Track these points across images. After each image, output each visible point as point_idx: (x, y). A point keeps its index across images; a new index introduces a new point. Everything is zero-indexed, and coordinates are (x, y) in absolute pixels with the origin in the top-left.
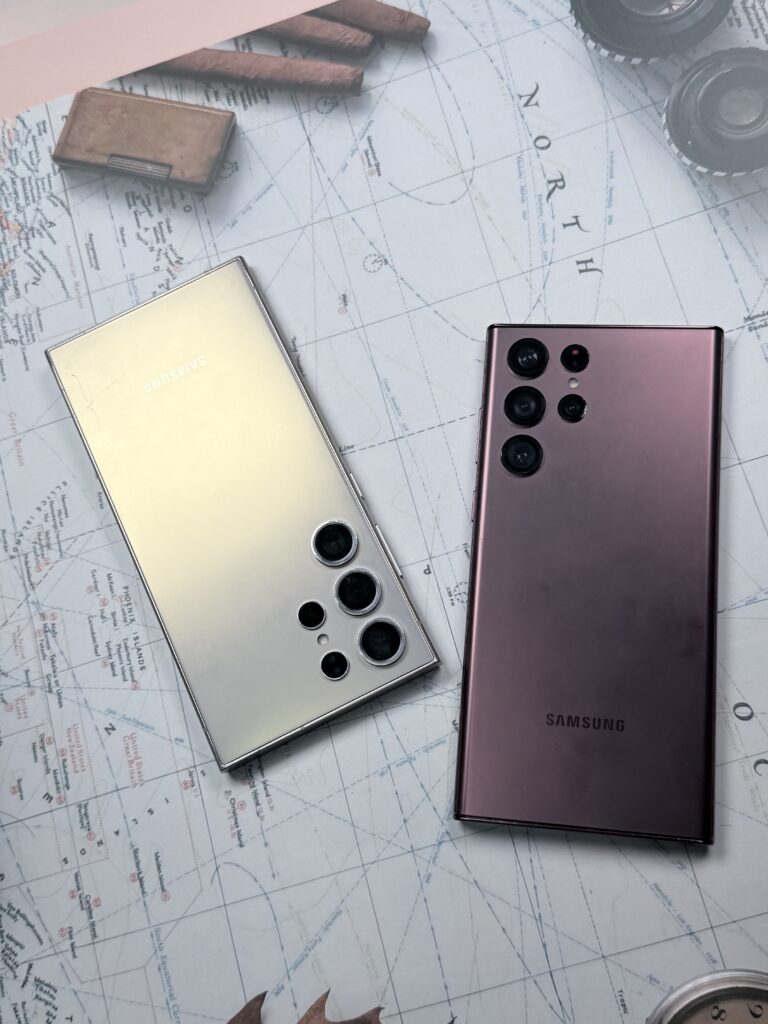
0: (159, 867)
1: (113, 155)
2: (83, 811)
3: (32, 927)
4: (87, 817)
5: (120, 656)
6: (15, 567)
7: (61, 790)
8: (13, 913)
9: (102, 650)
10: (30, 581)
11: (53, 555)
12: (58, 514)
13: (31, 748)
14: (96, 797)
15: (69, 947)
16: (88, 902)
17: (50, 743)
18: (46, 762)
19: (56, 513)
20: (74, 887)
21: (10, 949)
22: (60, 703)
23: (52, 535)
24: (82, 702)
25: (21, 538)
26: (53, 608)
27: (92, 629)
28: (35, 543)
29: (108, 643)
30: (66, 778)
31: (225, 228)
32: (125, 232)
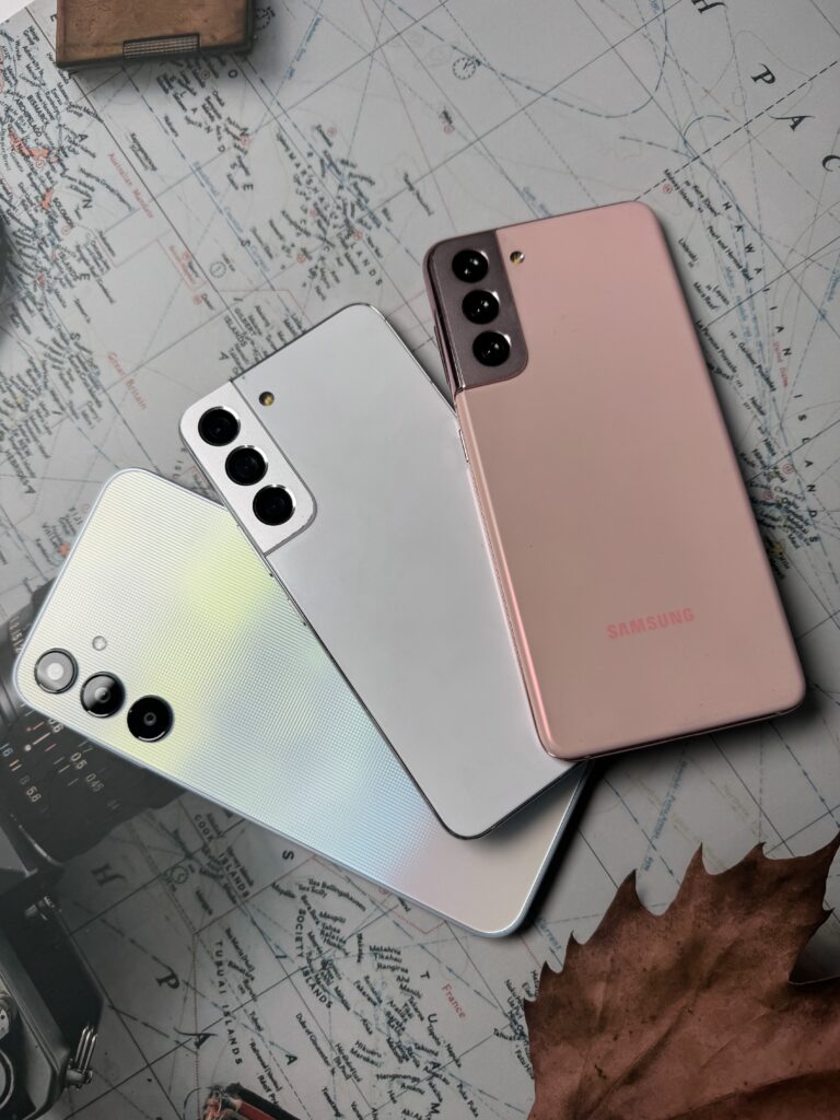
1: (126, 42)
3: (347, 895)
8: (319, 888)
21: (330, 928)
31: (283, 83)
32: (171, 120)
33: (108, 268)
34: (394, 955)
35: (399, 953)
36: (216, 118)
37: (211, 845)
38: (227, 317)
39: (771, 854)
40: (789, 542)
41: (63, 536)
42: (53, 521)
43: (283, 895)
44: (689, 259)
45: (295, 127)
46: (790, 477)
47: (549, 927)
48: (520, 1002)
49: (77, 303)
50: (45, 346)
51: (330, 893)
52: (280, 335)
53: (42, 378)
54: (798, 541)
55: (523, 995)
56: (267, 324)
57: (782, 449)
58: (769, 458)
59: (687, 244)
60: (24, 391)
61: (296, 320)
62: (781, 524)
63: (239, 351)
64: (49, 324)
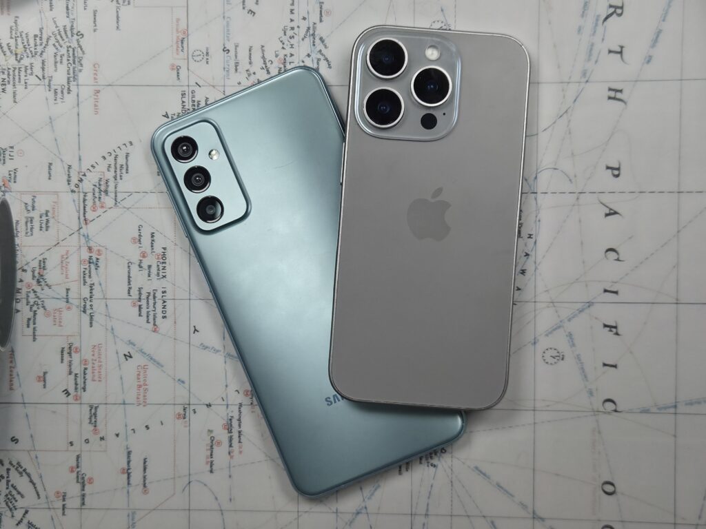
0: (145, 469)
2: (93, 411)
3: (34, 484)
4: (95, 417)
5: (148, 301)
6: (74, 201)
7: (79, 390)
8: (21, 470)
9: (134, 293)
10: (84, 216)
11: (108, 200)
12: (120, 169)
13: (60, 350)
14: (106, 404)
15: (61, 507)
16: (83, 478)
17: (76, 352)
18: (70, 366)
19: (118, 167)
20: (74, 464)
21: (13, 496)
22: (91, 323)
23: (112, 184)
24: (110, 328)
25: (83, 178)
26: (100, 245)
27: (129, 273)
28: (95, 186)
29: (140, 289)
30: (85, 382)
33: (129, 4)
38: (184, 91)
49: (95, 12)
50: (57, 27)
51: (25, 477)
53: (43, 47)
60: (24, 47)
64: (68, 13)
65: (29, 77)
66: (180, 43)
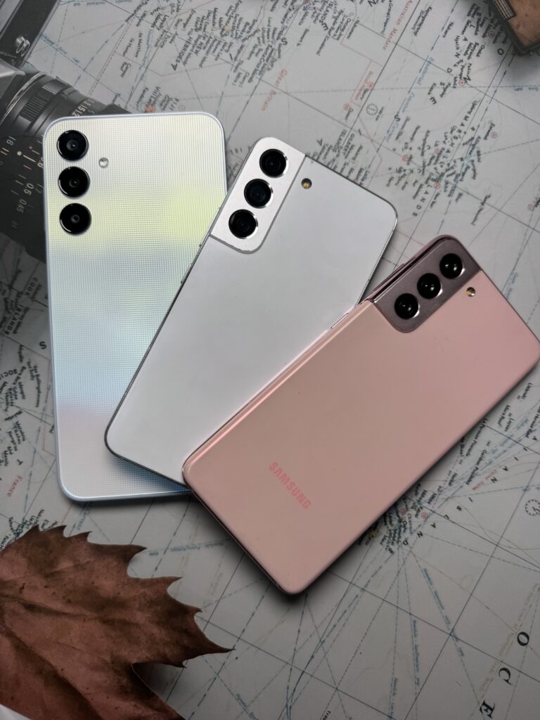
3: (39, 392)
8: (34, 374)
21: (16, 392)
31: (510, 86)
32: (451, 27)
33: (338, 39)
34: (21, 438)
35: (24, 440)
36: (467, 56)
37: (24, 297)
38: (346, 131)
39: (197, 618)
40: (382, 537)
41: (158, 103)
42: (164, 92)
43: (18, 355)
44: (521, 394)
45: (486, 110)
46: (420, 519)
47: (88, 518)
48: (36, 523)
49: (307, 31)
50: (269, 25)
51: (35, 382)
52: (352, 170)
53: (248, 35)
54: (385, 543)
55: (40, 523)
56: (354, 159)
57: (435, 506)
58: (425, 501)
59: (530, 388)
60: (233, 27)
61: (366, 175)
62: (390, 528)
63: (329, 149)
64: (284, 20)
65: (223, 52)
66: (363, 92)
